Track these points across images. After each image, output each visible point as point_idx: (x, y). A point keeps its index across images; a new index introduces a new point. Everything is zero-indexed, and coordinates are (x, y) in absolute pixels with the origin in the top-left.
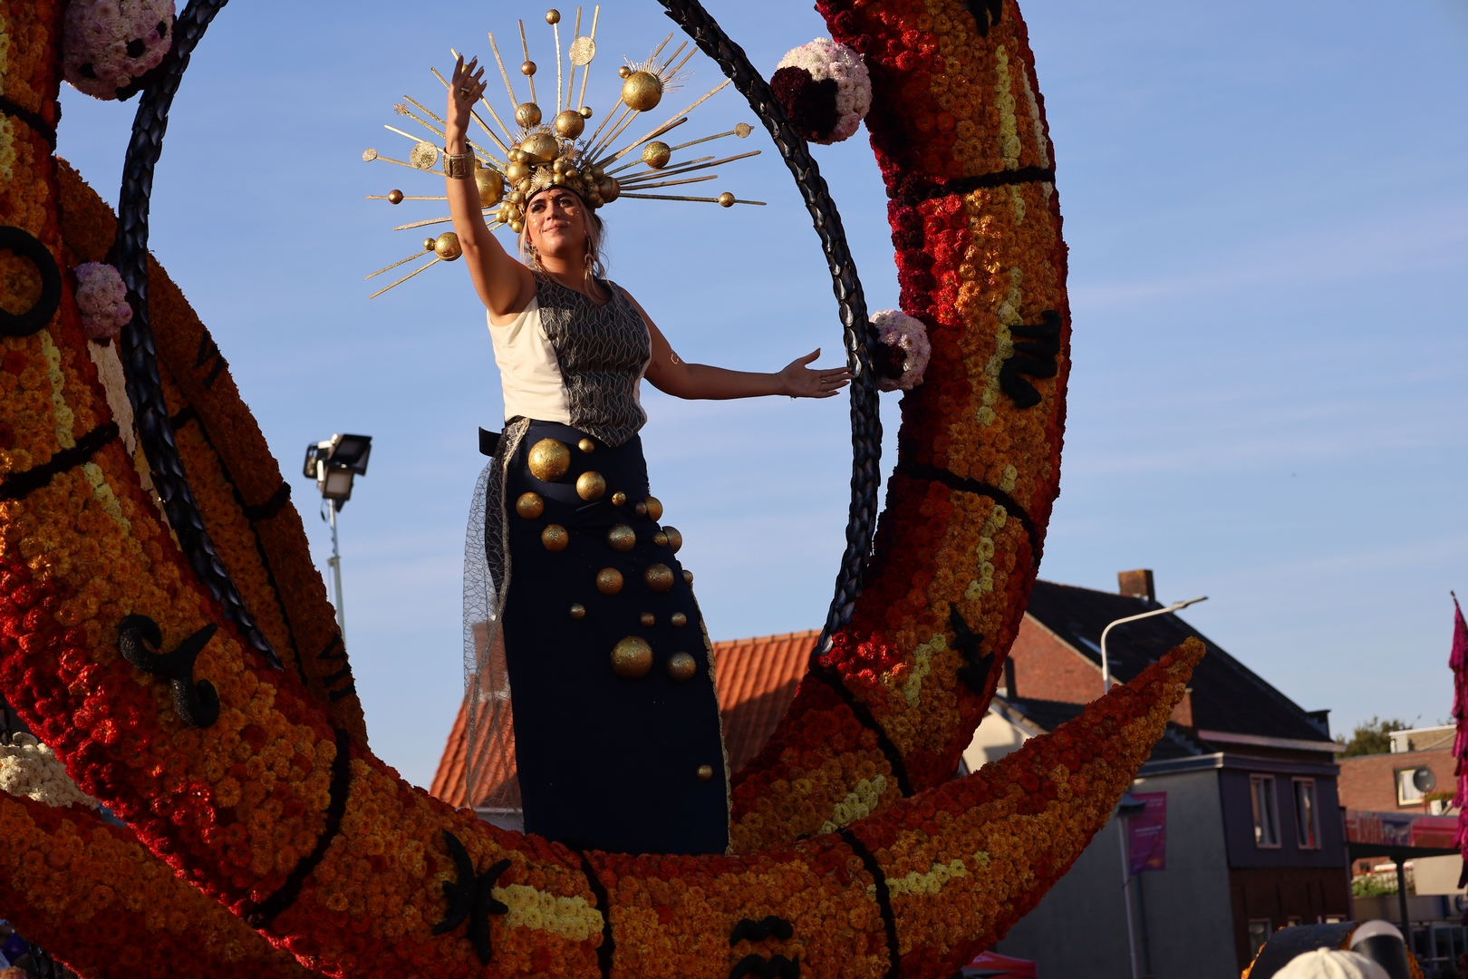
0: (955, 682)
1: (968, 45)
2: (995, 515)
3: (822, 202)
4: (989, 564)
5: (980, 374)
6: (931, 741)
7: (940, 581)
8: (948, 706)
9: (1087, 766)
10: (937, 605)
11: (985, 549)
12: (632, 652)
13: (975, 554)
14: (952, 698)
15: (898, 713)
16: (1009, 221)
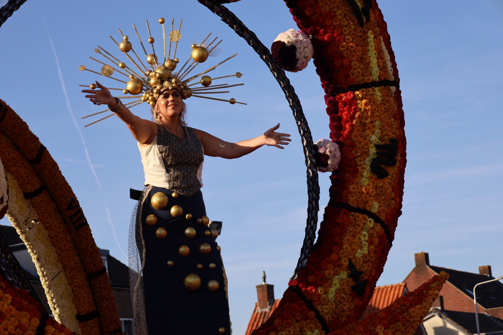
0: (351, 291)
1: (355, 31)
2: (368, 222)
3: (292, 95)
4: (366, 243)
5: (362, 165)
6: (340, 316)
7: (344, 250)
8: (347, 301)
9: (392, 326)
10: (343, 260)
11: (364, 236)
12: (192, 280)
13: (360, 238)
14: (349, 298)
15: (325, 304)
16: (374, 102)
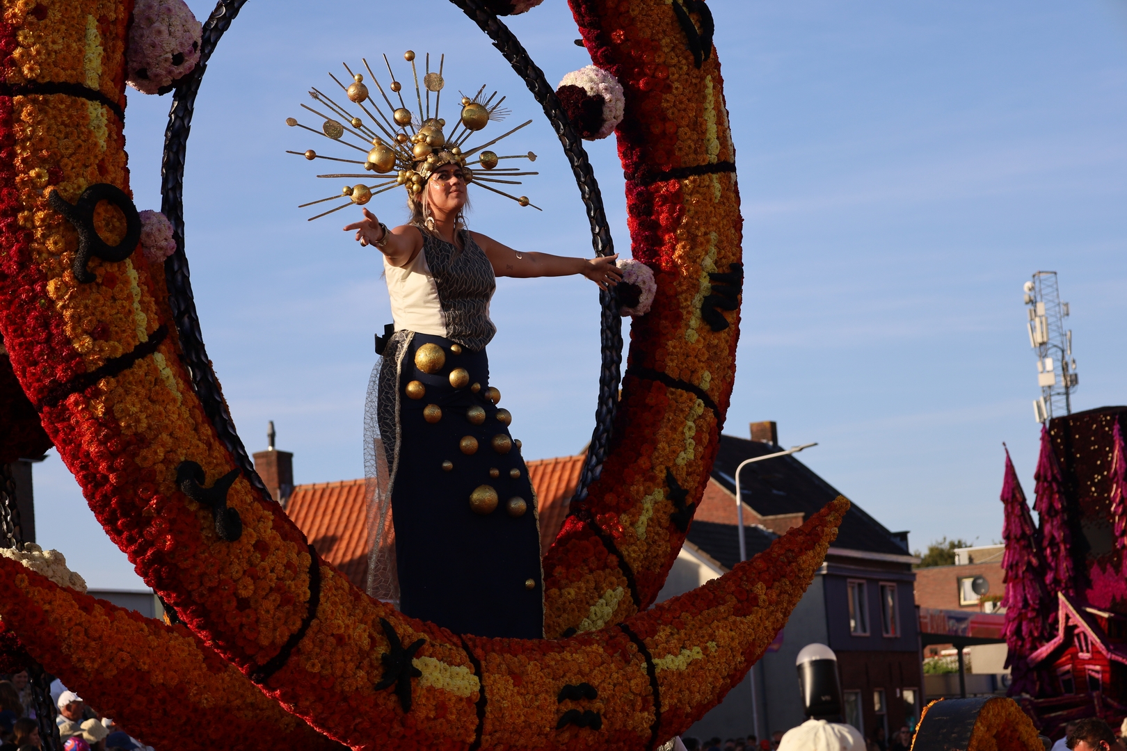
0: (668, 523)
1: (688, 74)
2: (697, 406)
3: (589, 181)
4: (691, 440)
5: (688, 306)
6: (652, 564)
7: (660, 451)
8: (663, 539)
9: (777, 584)
10: (658, 468)
11: (690, 433)
12: (484, 496)
13: (683, 433)
14: (666, 534)
15: (632, 544)
16: (711, 200)
